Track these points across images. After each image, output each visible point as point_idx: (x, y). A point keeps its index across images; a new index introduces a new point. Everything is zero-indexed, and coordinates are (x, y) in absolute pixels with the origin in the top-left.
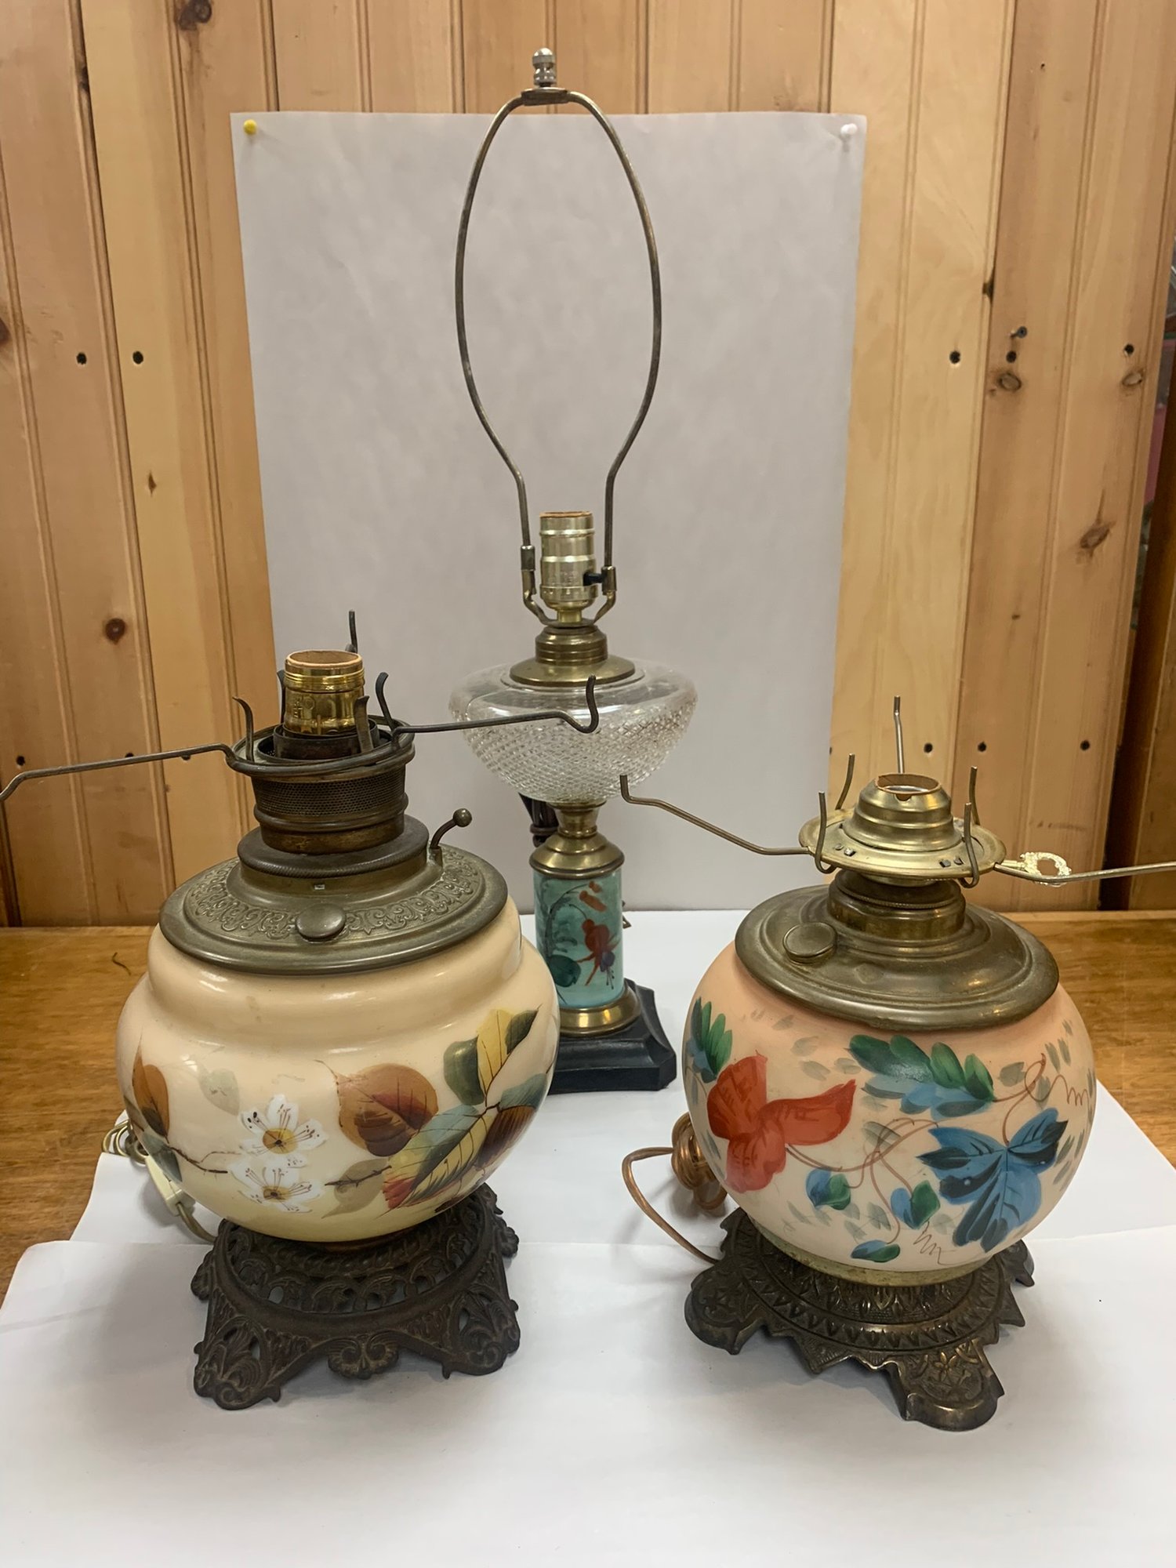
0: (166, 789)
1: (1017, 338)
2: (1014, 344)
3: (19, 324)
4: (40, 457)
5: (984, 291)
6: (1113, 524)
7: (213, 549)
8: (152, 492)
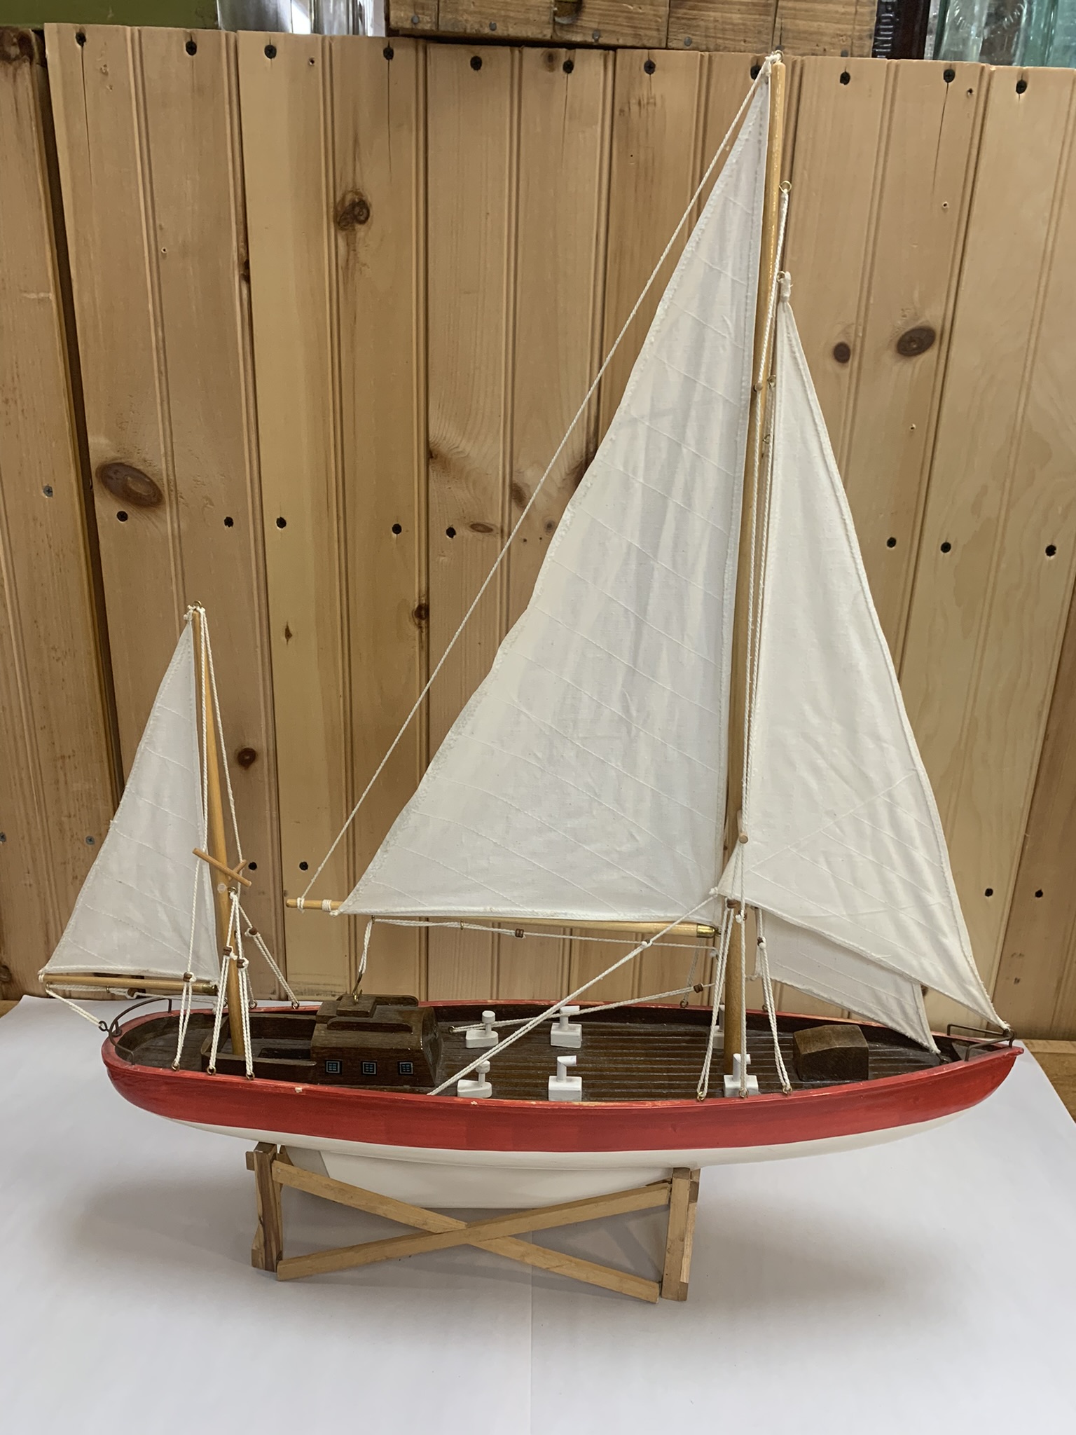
0: (283, 894)
3: (173, 488)
7: (341, 693)
8: (287, 641)
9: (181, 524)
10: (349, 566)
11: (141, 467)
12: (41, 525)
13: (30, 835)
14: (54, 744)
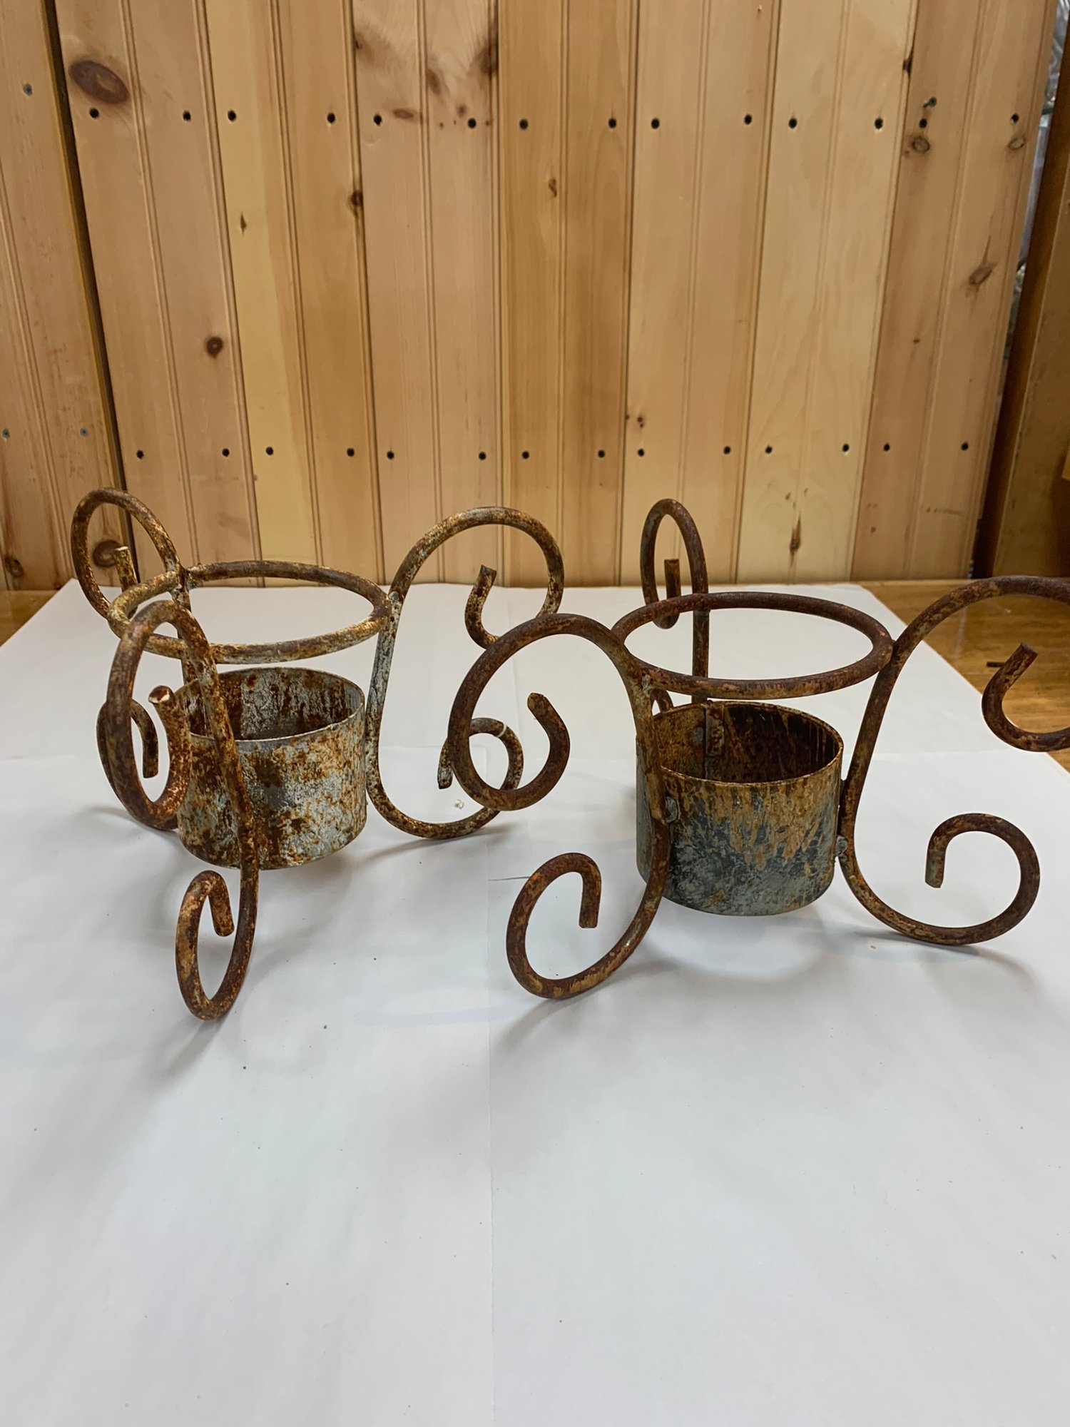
0: (254, 478)
1: (929, 107)
2: (927, 113)
3: (136, 85)
4: (154, 199)
5: (904, 66)
6: (995, 265)
7: (291, 279)
8: (243, 231)
9: (146, 120)
10: (292, 155)
11: (107, 64)
12: (23, 123)
13: (30, 430)
14: (46, 338)
